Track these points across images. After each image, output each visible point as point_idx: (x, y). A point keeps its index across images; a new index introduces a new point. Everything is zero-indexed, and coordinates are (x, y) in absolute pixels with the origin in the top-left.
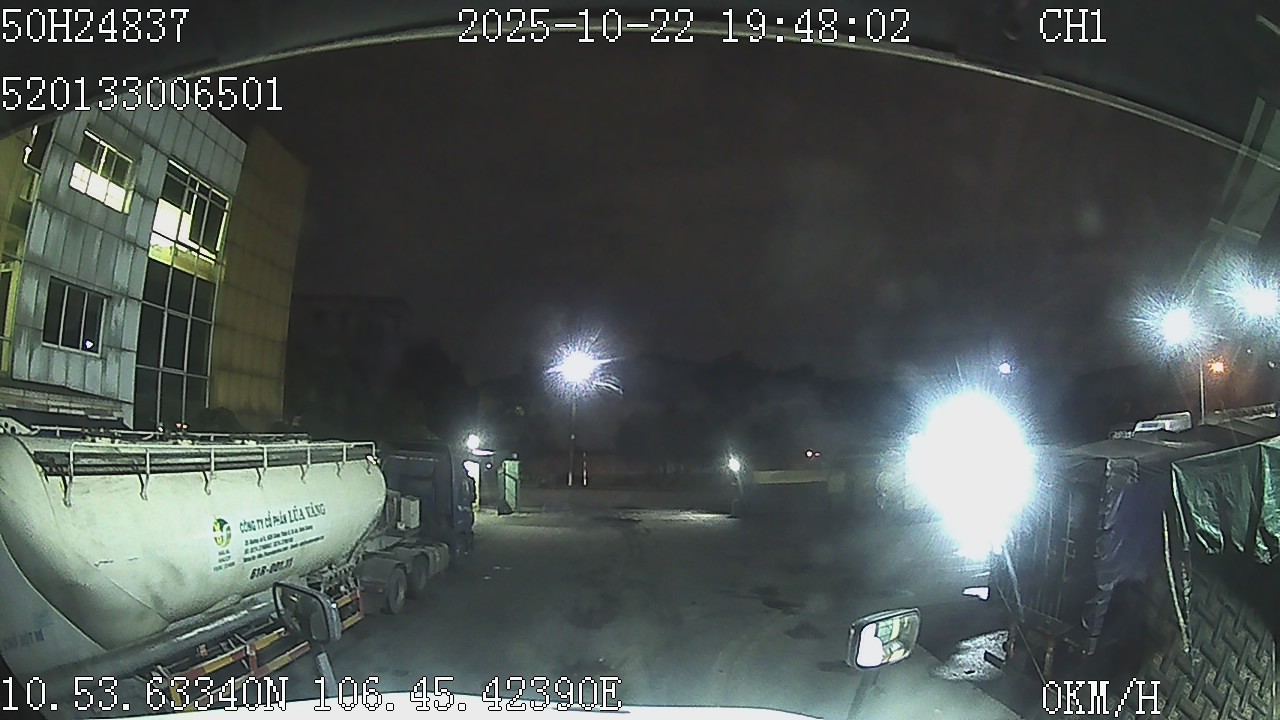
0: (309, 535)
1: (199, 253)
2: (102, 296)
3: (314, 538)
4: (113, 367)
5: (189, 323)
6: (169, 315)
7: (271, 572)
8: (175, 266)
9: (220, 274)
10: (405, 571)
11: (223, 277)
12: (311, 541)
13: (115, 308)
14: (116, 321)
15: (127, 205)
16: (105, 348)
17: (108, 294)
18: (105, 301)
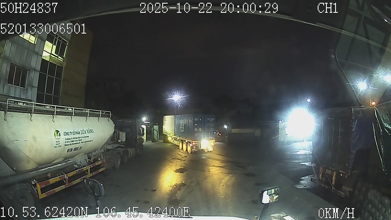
0: (87, 139)
1: (58, 58)
2: (27, 70)
3: (89, 140)
4: (30, 92)
5: (54, 79)
6: (48, 76)
7: (74, 151)
8: (50, 61)
9: (64, 65)
10: (121, 156)
11: (65, 65)
12: (88, 141)
13: (31, 73)
14: (31, 78)
15: (36, 41)
16: (27, 86)
17: (29, 69)
18: (28, 71)
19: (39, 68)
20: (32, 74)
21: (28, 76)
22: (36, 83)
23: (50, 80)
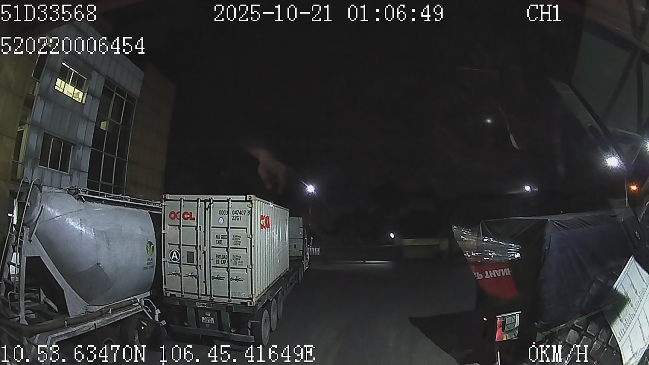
2: (71, 144)
4: (76, 178)
5: (115, 160)
6: (105, 155)
13: (78, 150)
14: (78, 157)
15: (84, 100)
16: (72, 170)
17: (74, 143)
18: (72, 147)
19: (90, 141)
20: (79, 152)
21: (72, 153)
22: (86, 165)
23: (109, 161)
